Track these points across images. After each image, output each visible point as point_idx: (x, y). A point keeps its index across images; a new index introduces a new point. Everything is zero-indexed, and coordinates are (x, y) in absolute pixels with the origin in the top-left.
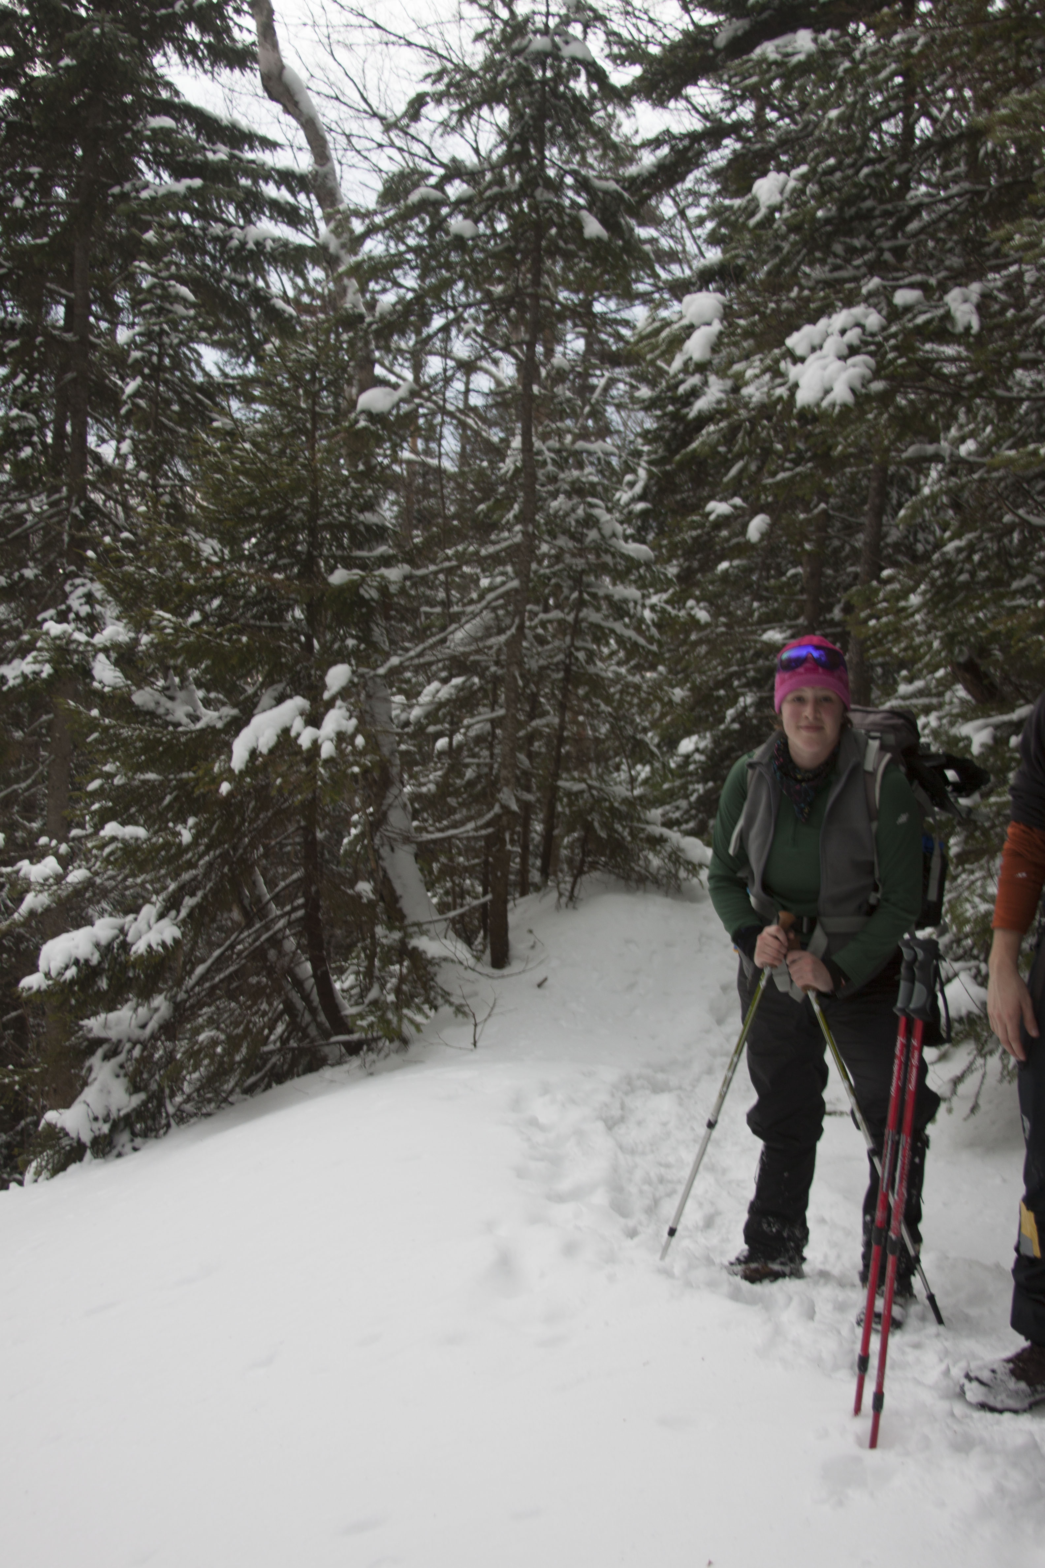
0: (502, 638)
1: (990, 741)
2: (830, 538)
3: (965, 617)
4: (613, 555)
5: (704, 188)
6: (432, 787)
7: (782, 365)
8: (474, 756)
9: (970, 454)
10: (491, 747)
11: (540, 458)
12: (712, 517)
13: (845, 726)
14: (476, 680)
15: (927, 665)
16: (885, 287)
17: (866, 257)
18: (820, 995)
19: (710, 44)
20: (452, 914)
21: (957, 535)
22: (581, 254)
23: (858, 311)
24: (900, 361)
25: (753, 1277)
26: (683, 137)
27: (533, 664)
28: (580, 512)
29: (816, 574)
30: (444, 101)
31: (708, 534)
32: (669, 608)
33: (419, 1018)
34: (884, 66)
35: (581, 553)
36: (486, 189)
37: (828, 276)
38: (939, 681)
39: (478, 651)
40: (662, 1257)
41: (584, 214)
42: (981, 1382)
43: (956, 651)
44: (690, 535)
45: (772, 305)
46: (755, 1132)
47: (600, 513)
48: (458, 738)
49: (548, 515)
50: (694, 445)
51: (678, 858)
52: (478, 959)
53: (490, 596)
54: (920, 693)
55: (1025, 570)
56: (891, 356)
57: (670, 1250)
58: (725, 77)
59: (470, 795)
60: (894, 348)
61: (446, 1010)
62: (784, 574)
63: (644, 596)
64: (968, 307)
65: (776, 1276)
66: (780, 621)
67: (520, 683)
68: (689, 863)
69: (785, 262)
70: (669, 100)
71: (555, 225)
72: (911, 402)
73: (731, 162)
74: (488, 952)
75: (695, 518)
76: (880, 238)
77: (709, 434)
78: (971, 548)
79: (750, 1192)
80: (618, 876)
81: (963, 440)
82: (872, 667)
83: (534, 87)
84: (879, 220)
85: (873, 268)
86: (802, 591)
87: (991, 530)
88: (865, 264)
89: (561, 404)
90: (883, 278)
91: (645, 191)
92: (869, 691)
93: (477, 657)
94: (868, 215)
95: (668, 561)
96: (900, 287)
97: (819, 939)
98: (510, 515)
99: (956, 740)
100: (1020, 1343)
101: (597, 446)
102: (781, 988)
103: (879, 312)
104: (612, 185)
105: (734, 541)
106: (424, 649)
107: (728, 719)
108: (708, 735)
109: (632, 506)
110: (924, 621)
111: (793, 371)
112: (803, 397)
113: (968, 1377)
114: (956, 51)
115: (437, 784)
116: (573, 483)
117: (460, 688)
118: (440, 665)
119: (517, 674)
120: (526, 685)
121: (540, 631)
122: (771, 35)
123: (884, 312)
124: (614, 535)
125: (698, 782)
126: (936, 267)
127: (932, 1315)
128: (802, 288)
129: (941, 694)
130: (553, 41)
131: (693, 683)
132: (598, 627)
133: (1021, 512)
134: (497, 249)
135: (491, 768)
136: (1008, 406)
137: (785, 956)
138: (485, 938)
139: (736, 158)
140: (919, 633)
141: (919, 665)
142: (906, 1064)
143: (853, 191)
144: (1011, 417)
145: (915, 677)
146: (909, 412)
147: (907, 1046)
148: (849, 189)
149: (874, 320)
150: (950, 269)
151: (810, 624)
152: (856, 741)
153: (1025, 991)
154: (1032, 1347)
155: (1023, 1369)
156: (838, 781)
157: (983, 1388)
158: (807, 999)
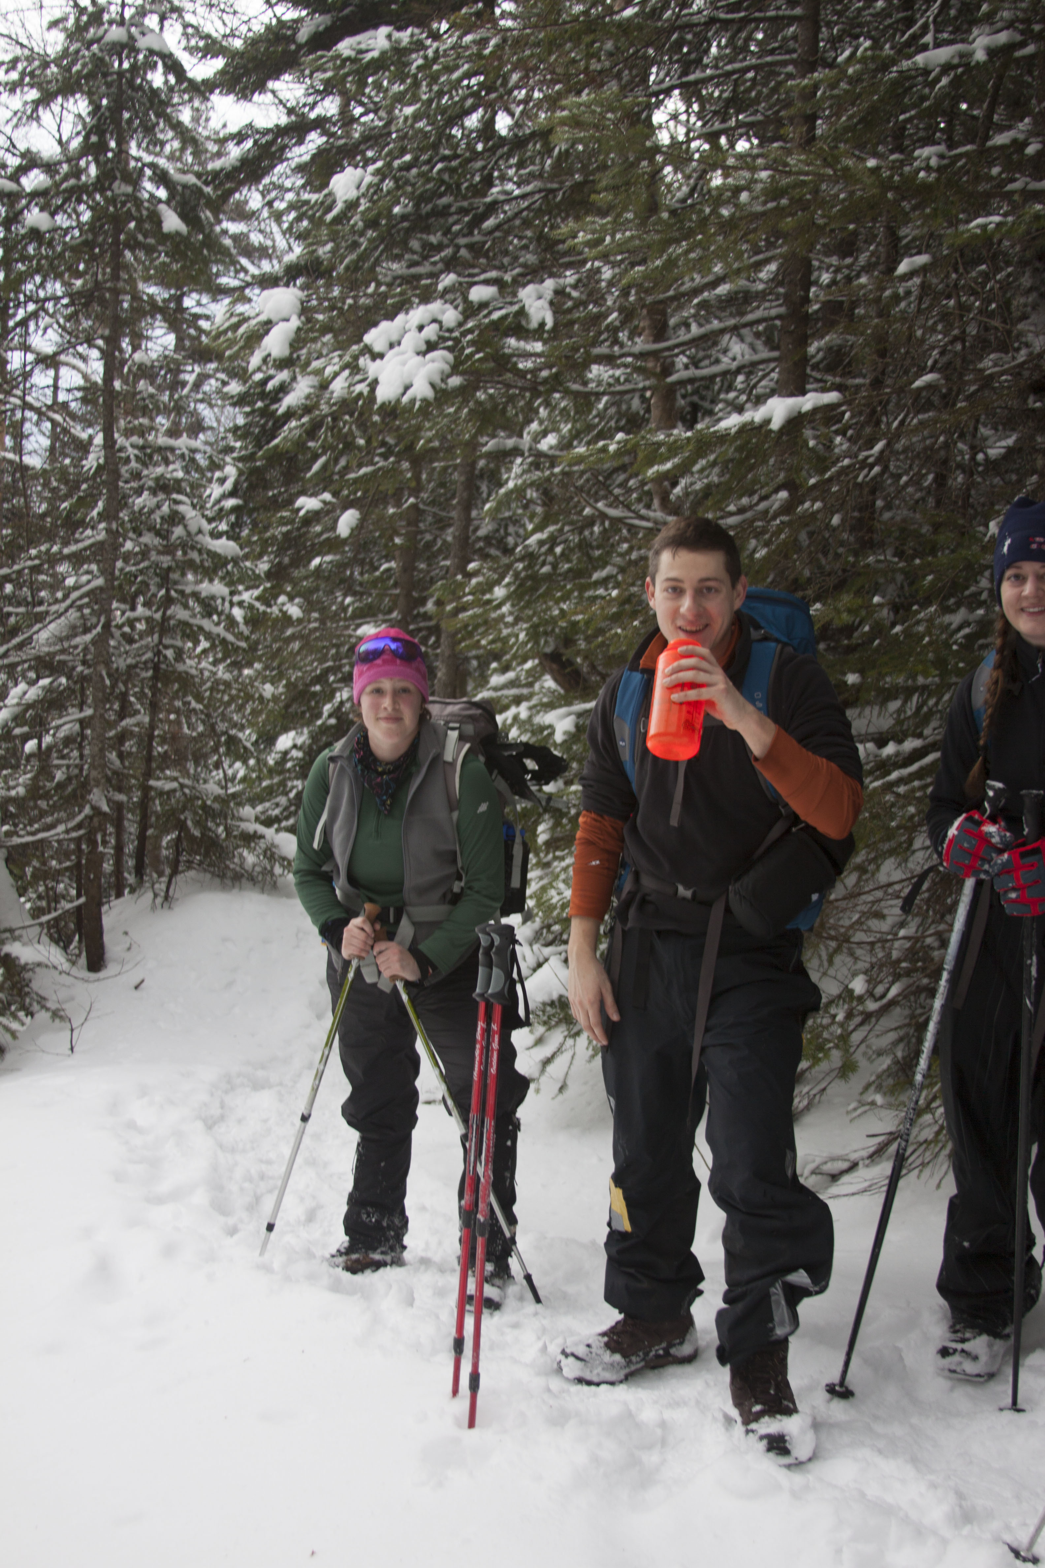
0: (88, 637)
1: (572, 729)
2: (422, 532)
3: (549, 609)
4: (200, 551)
5: (288, 184)
6: (21, 790)
7: (362, 361)
8: (63, 757)
9: (551, 448)
10: (81, 748)
11: (123, 455)
12: (302, 513)
13: (423, 717)
14: (63, 680)
15: (515, 657)
16: (460, 284)
17: (443, 254)
18: (408, 984)
19: (292, 39)
20: (44, 919)
21: (539, 529)
22: (160, 248)
23: (435, 307)
24: (477, 356)
25: (354, 1268)
26: (268, 131)
27: (121, 663)
28: (165, 509)
29: (408, 568)
30: (18, 91)
31: (298, 529)
32: (257, 604)
33: (14, 1026)
34: (457, 67)
35: (169, 550)
36: (62, 182)
37: (405, 271)
38: (529, 672)
39: (63, 651)
40: (262, 1253)
41: (162, 207)
42: (577, 1358)
43: (542, 642)
44: (279, 531)
45: (350, 301)
46: (350, 1123)
47: (186, 509)
48: (48, 740)
49: (133, 513)
50: (276, 441)
51: (273, 855)
52: (74, 963)
53: (75, 595)
54: (512, 684)
55: (603, 562)
56: (468, 351)
57: (269, 1246)
58: (307, 72)
59: (61, 798)
60: (472, 343)
61: (43, 1016)
62: (377, 569)
63: (232, 593)
64: (543, 303)
65: (377, 1266)
66: (374, 615)
67: (108, 682)
68: (284, 859)
69: (362, 258)
70: (253, 93)
71: (134, 219)
72: (491, 396)
73: (314, 157)
74: (84, 954)
75: (285, 514)
76: (457, 234)
77: (291, 430)
78: (553, 541)
79: (349, 1185)
80: (213, 874)
81: (544, 434)
82: (467, 660)
83: (109, 79)
84: (455, 217)
85: (450, 265)
86: (395, 585)
87: (571, 523)
88: (442, 260)
89: (144, 399)
90: (459, 275)
91: (228, 186)
92: (464, 684)
93: (63, 657)
94: (444, 212)
95: (260, 556)
96: (476, 283)
97: (406, 929)
98: (95, 513)
99: (542, 728)
100: (613, 1316)
101: (183, 443)
102: (369, 979)
103: (456, 308)
104: (191, 179)
105: (325, 536)
106: (8, 650)
107: (325, 714)
108: (306, 731)
109: (223, 503)
110: (511, 613)
111: (373, 368)
112: (383, 394)
113: (564, 1352)
114: (528, 53)
115: (25, 786)
116: (157, 479)
117: (48, 690)
118: (26, 665)
119: (104, 673)
120: (114, 686)
121: (127, 629)
122: (354, 31)
123: (460, 308)
124: (200, 531)
125: (297, 778)
126: (511, 264)
127: (529, 1295)
128: (379, 284)
129: (531, 685)
130: (129, 32)
131: (288, 680)
132: (186, 624)
133: (600, 505)
134: (74, 242)
135: (81, 770)
136: (585, 401)
137: (372, 947)
138: (80, 941)
139: (320, 154)
140: (507, 625)
141: (508, 657)
142: (487, 1049)
143: (428, 187)
144: (590, 412)
145: (505, 669)
146: (488, 406)
147: (487, 1031)
148: (424, 184)
149: (450, 316)
150: (524, 265)
151: (404, 618)
152: (435, 732)
153: (605, 976)
154: (625, 1320)
155: (617, 1342)
156: (418, 772)
157: (579, 1363)
158: (395, 989)
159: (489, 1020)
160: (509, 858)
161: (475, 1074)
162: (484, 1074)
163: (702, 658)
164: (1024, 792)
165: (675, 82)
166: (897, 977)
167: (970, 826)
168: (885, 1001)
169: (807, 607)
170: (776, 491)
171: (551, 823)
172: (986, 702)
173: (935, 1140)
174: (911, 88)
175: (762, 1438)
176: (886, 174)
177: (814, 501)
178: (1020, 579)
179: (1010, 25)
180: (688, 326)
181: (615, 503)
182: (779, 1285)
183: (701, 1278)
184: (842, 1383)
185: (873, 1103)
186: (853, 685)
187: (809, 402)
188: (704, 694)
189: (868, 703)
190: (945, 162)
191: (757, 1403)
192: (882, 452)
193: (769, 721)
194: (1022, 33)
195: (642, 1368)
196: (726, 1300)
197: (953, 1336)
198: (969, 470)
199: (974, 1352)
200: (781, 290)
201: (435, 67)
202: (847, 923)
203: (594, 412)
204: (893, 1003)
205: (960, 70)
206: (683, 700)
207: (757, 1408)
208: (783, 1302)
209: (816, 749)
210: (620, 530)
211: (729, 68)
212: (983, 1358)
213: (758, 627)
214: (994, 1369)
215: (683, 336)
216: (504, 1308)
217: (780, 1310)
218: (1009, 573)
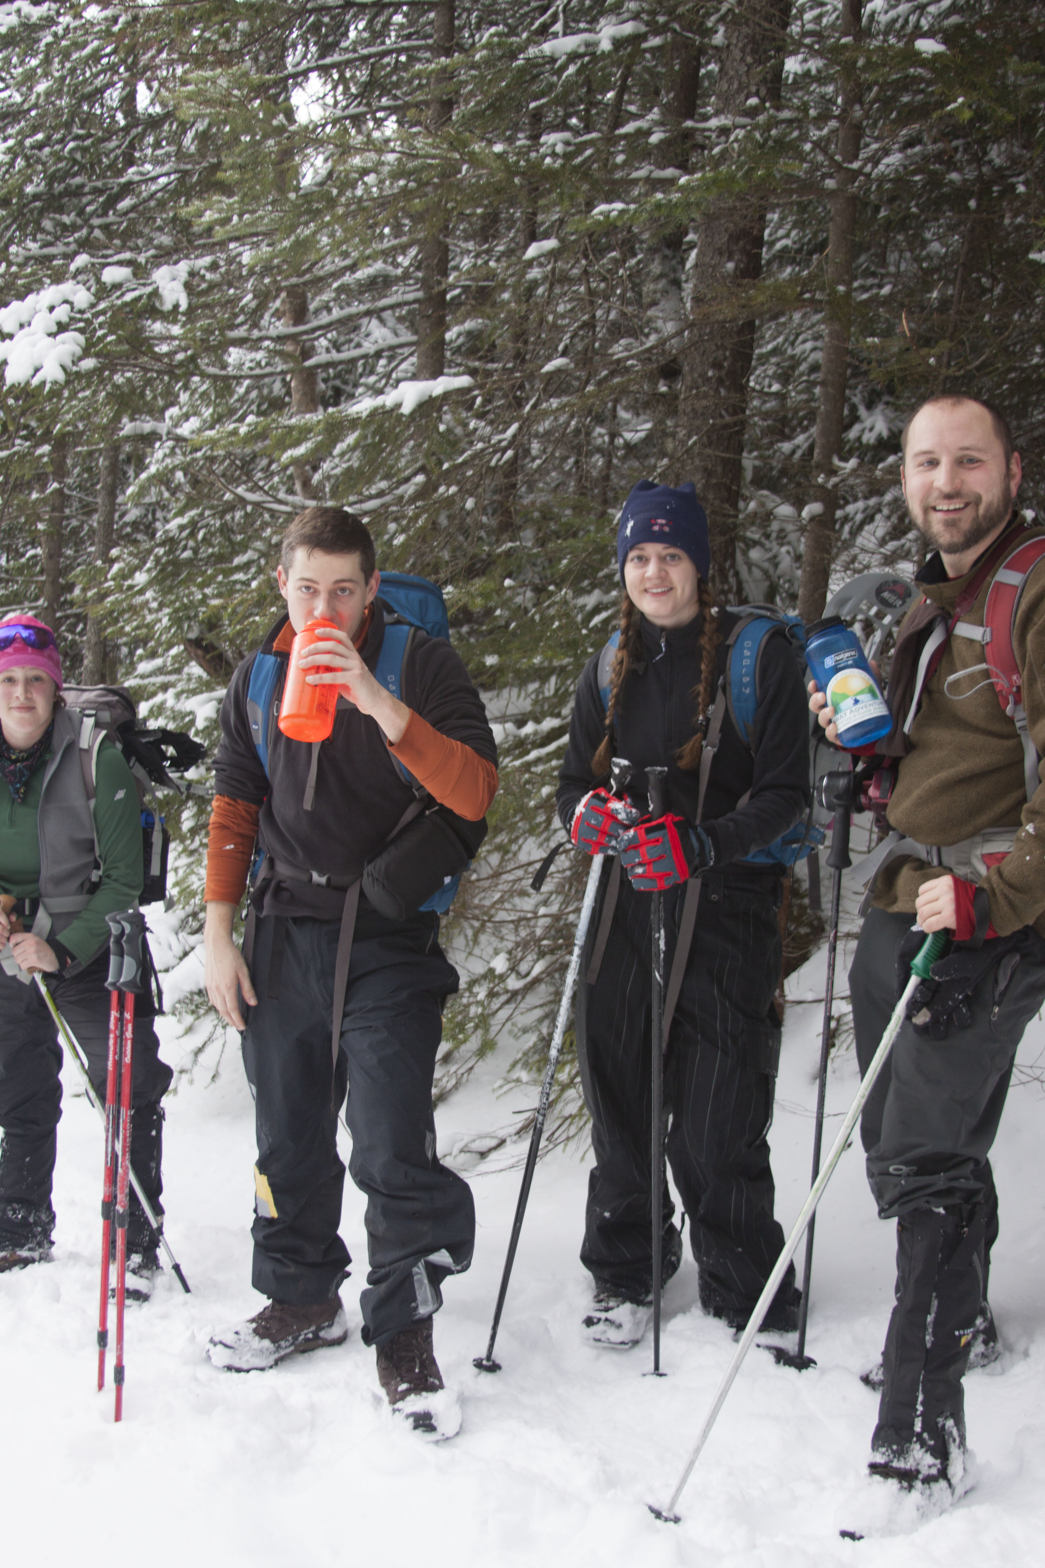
2: (67, 518)
3: (191, 593)
9: (191, 432)
13: (57, 704)
15: (160, 643)
16: (93, 265)
17: (76, 235)
18: (46, 976)
21: (180, 513)
23: (67, 288)
24: (109, 339)
29: (54, 554)
37: (37, 252)
38: (175, 658)
42: (226, 1346)
43: (185, 627)
54: (160, 671)
55: (244, 547)
56: (100, 333)
60: (104, 324)
62: (23, 555)
64: (178, 286)
65: (26, 1262)
66: (20, 602)
72: (129, 380)
76: (93, 214)
78: (194, 526)
81: (186, 417)
82: (118, 647)
84: (89, 197)
85: (85, 245)
86: (42, 572)
87: (212, 508)
88: (76, 241)
90: (92, 256)
94: (78, 192)
96: (109, 264)
97: (43, 919)
99: (184, 715)
102: (10, 971)
103: (89, 289)
110: (155, 599)
112: (12, 376)
113: (212, 1341)
123: (93, 289)
126: (145, 245)
127: (178, 1285)
128: (10, 264)
129: (178, 671)
133: (240, 490)
136: (224, 385)
137: (8, 939)
140: (150, 611)
141: (152, 643)
142: (121, 1038)
143: (60, 165)
144: (231, 396)
145: (153, 655)
146: (126, 390)
147: (121, 1020)
148: (55, 164)
149: (82, 297)
150: (159, 247)
151: (50, 605)
152: (70, 719)
153: (241, 961)
154: (273, 1305)
155: (265, 1328)
156: (53, 759)
157: (227, 1350)
158: (33, 981)
159: (121, 1008)
160: (148, 845)
161: (110, 1064)
162: (118, 1064)
163: (339, 642)
164: (648, 769)
165: (313, 64)
166: (541, 955)
167: (596, 802)
168: (529, 979)
169: (440, 589)
170: (415, 474)
171: (195, 809)
172: (611, 682)
173: (580, 1114)
174: (538, 75)
175: (408, 1416)
176: (512, 159)
177: (449, 486)
178: (643, 560)
179: (636, 17)
180: (329, 310)
181: (255, 488)
182: (421, 1264)
183: (348, 1260)
184: (489, 1358)
185: (518, 1080)
186: (491, 666)
187: (439, 386)
188: (339, 678)
189: (505, 686)
190: (571, 148)
191: (403, 1381)
192: (514, 436)
193: (403, 705)
194: (647, 24)
195: (292, 1353)
196: (370, 1282)
197: (598, 1306)
198: (608, 453)
199: (618, 1321)
200: (420, 274)
201: (64, 43)
202: (487, 903)
203: (236, 397)
204: (537, 981)
205: (587, 59)
206: (318, 682)
207: (403, 1387)
208: (426, 1281)
209: (449, 732)
210: (261, 515)
211: (365, 52)
212: (627, 1326)
213: (391, 611)
214: (638, 1336)
215: (325, 319)
216: (152, 1299)
217: (423, 1289)
218: (632, 554)
